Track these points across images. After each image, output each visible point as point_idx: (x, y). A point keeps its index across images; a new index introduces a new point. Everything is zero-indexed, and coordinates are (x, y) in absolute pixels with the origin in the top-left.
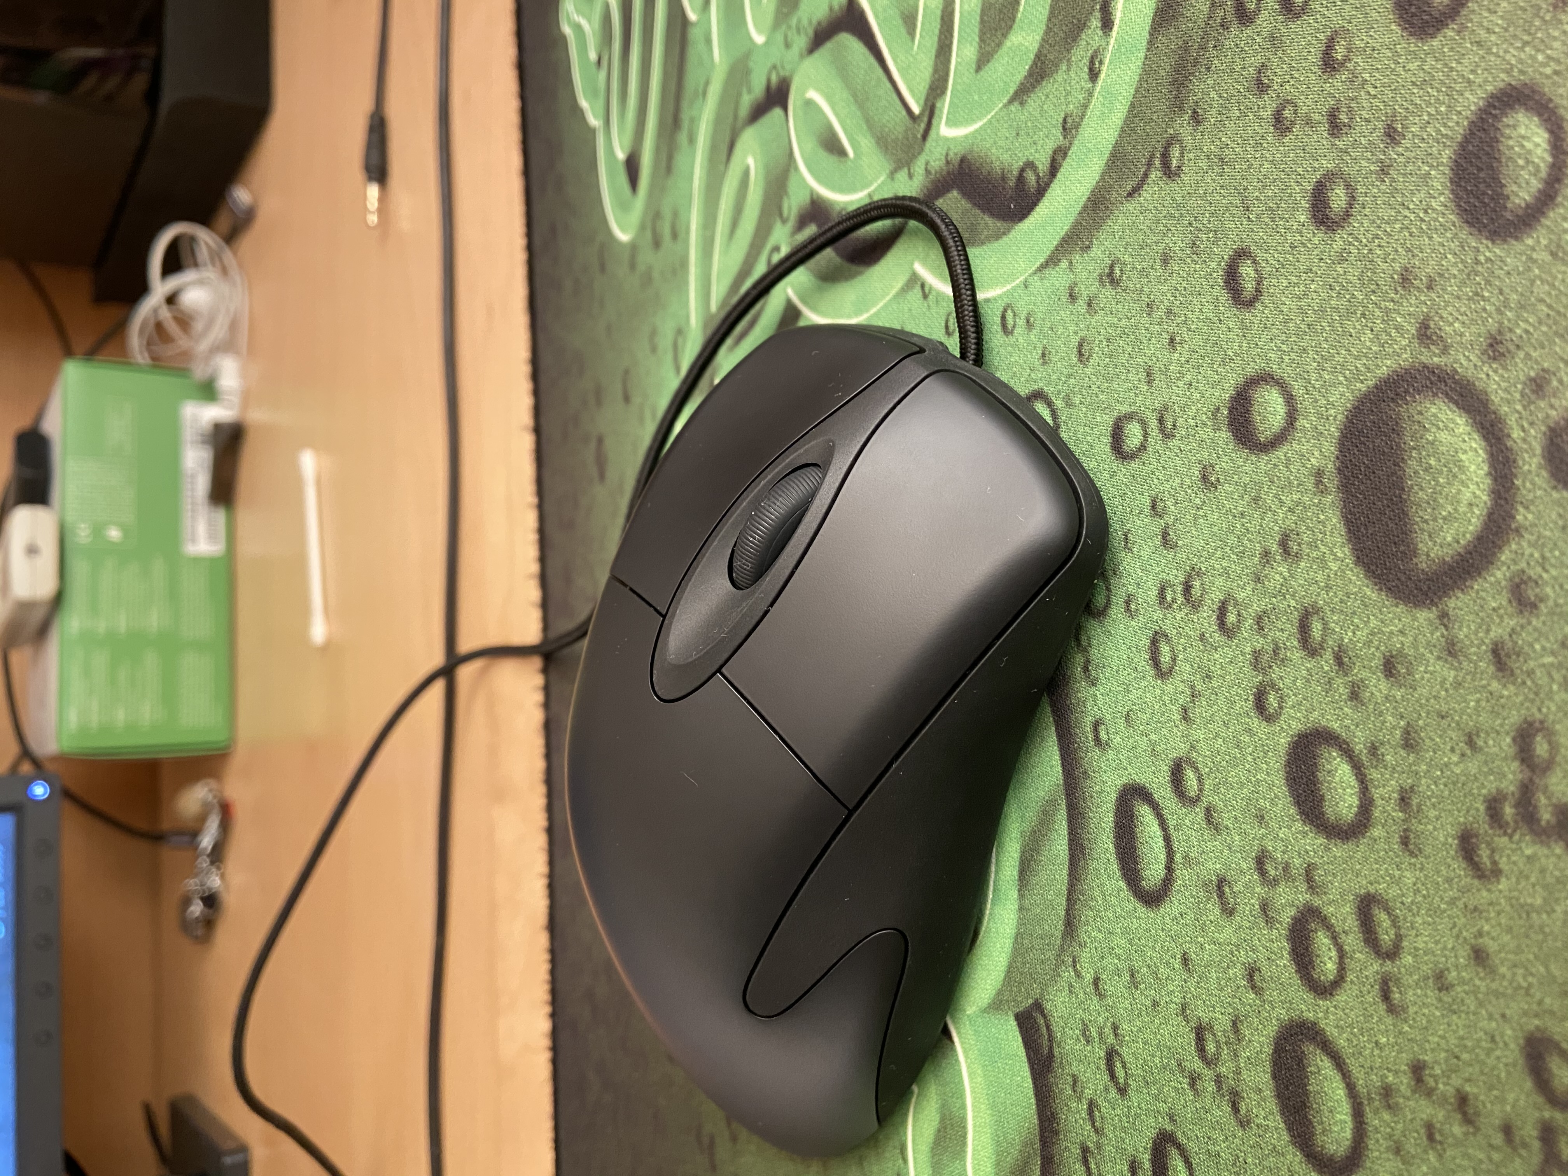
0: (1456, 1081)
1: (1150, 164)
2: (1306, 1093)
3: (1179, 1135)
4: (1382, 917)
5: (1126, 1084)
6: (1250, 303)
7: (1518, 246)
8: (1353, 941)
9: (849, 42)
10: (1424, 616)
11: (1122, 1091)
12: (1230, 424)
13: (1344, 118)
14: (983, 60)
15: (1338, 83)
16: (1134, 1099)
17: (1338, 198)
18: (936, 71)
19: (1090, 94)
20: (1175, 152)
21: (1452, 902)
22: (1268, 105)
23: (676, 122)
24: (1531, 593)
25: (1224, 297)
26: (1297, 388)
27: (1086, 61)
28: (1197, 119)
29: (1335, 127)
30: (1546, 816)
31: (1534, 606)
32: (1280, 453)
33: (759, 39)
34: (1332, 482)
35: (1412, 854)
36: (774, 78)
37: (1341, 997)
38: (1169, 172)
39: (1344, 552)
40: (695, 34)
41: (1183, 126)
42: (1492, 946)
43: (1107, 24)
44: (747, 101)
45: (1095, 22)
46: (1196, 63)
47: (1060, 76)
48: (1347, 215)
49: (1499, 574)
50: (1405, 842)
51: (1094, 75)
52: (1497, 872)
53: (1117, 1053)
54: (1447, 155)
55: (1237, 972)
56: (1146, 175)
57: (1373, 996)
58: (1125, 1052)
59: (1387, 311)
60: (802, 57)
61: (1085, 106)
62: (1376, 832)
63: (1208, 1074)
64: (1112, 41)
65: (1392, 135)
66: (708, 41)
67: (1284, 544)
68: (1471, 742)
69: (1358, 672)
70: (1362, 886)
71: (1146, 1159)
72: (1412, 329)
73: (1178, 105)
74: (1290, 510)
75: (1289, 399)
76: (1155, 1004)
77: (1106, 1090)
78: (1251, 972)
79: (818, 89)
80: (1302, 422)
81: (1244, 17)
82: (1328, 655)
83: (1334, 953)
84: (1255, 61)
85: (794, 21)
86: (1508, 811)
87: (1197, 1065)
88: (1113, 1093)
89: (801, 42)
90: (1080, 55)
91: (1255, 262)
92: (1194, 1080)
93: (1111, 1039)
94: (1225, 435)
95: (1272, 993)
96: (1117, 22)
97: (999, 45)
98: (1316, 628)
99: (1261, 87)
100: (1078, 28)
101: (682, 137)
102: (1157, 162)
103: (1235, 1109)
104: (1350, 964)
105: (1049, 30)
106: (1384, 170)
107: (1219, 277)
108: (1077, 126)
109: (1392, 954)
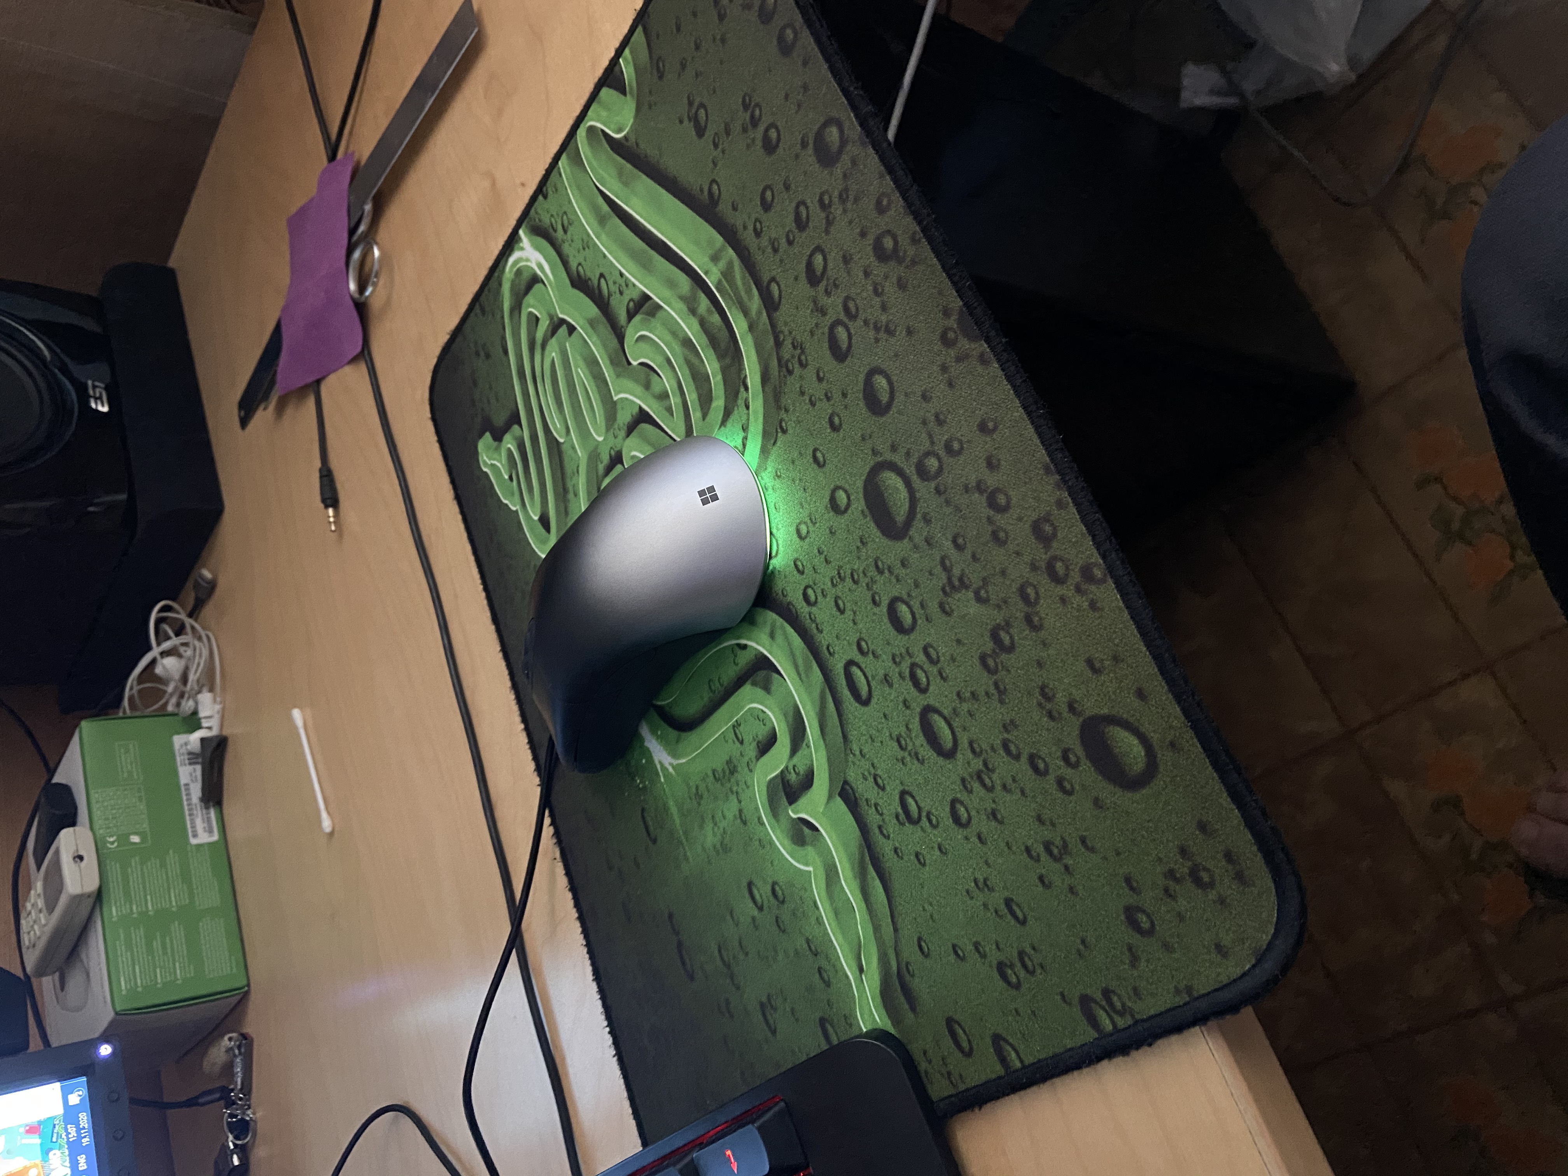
0: (969, 689)
1: (777, 432)
2: (934, 733)
3: (906, 788)
4: (931, 650)
5: (884, 785)
6: (824, 465)
7: (888, 415)
8: (927, 666)
9: (645, 427)
10: (906, 541)
11: (883, 789)
12: (832, 509)
13: (829, 395)
14: (704, 416)
15: (824, 383)
16: (888, 788)
17: (836, 420)
18: (686, 426)
19: (748, 414)
20: (784, 424)
21: (946, 630)
22: (807, 398)
23: (565, 491)
24: (928, 517)
25: (815, 467)
26: (847, 487)
27: (743, 404)
28: (787, 411)
29: (828, 399)
30: (957, 583)
31: (930, 521)
32: (850, 511)
33: (600, 439)
34: (867, 512)
35: (931, 622)
36: (613, 453)
37: (931, 688)
38: (784, 432)
39: (879, 534)
40: (564, 448)
41: (783, 415)
42: (960, 636)
43: (746, 389)
44: (601, 468)
45: (742, 389)
46: (780, 392)
47: (736, 412)
48: (841, 425)
49: (919, 516)
50: (927, 620)
51: (747, 407)
52: (952, 611)
53: (877, 775)
54: (861, 396)
55: (901, 706)
56: (777, 435)
57: (938, 679)
58: (879, 772)
59: (862, 450)
60: (624, 440)
61: (748, 419)
62: (919, 622)
63: (906, 754)
64: (750, 394)
65: (844, 395)
66: (573, 448)
67: (862, 542)
68: (931, 574)
69: (896, 572)
70: (922, 644)
71: (900, 810)
72: (870, 453)
73: (779, 408)
74: (859, 529)
75: (846, 491)
76: (882, 742)
77: (878, 794)
78: (905, 702)
79: (635, 450)
80: (852, 497)
81: (790, 372)
82: (886, 571)
83: (924, 675)
84: (798, 386)
85: (616, 426)
86: (947, 589)
87: (900, 754)
88: (881, 793)
89: (622, 434)
90: (741, 402)
91: (820, 451)
92: (903, 761)
93: (873, 771)
94: (832, 514)
95: (913, 705)
96: (750, 387)
97: (709, 408)
98: (880, 564)
99: (802, 393)
100: (737, 394)
101: (571, 496)
102: (779, 430)
103: (918, 759)
104: (929, 674)
105: (726, 397)
106: (846, 407)
107: (811, 460)
108: (747, 427)
109: (938, 661)
